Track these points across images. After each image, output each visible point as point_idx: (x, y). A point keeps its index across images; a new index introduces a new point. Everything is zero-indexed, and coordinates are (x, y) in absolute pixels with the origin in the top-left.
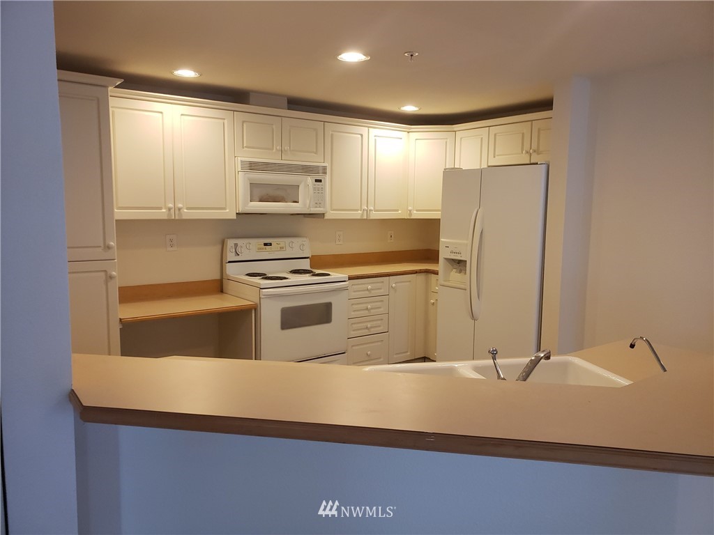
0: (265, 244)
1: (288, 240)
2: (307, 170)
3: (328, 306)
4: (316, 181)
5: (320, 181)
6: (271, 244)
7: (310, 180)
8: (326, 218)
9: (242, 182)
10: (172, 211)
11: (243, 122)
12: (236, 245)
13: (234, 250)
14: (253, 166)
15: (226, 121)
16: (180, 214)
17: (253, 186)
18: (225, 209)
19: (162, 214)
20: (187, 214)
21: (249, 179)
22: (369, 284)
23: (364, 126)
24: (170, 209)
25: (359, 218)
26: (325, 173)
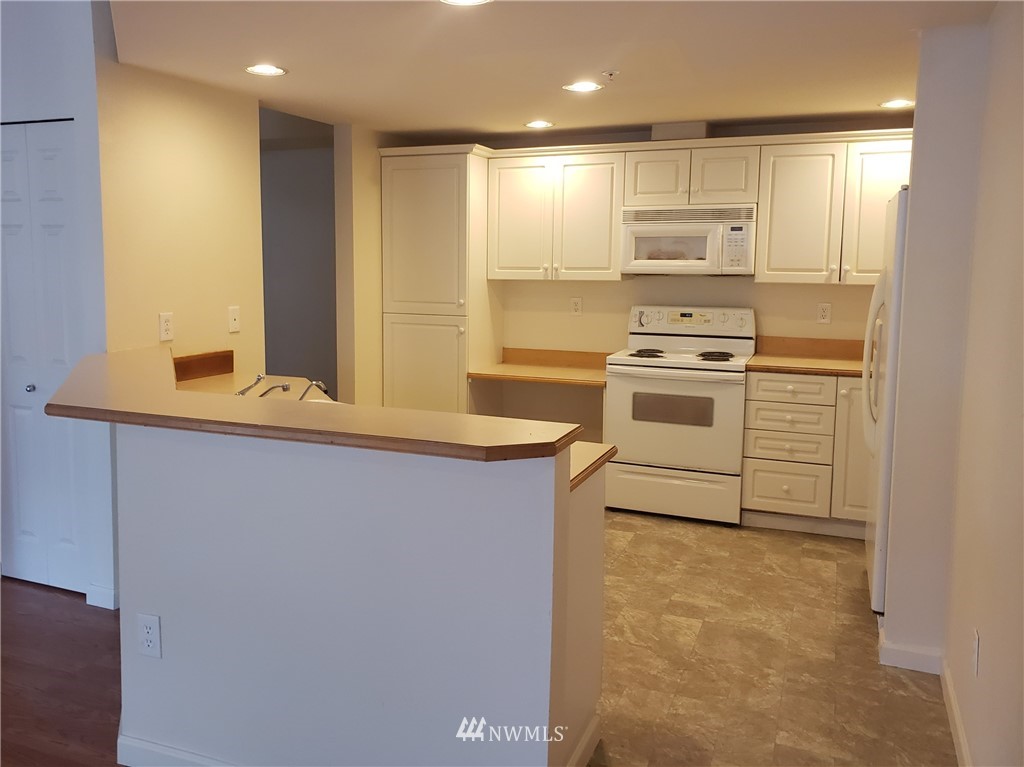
0: (683, 315)
1: (718, 312)
2: (720, 215)
3: (708, 403)
4: (733, 229)
5: (740, 229)
6: (691, 315)
7: (721, 229)
8: (756, 281)
9: (622, 237)
10: (549, 270)
11: (637, 163)
12: (642, 313)
13: (637, 319)
14: (639, 216)
15: (615, 166)
16: (557, 275)
17: (639, 240)
18: (608, 269)
19: (538, 275)
20: (565, 274)
21: (633, 233)
22: (790, 383)
23: (842, 142)
24: (546, 270)
25: (823, 282)
26: (749, 217)
